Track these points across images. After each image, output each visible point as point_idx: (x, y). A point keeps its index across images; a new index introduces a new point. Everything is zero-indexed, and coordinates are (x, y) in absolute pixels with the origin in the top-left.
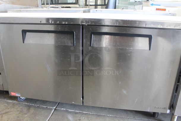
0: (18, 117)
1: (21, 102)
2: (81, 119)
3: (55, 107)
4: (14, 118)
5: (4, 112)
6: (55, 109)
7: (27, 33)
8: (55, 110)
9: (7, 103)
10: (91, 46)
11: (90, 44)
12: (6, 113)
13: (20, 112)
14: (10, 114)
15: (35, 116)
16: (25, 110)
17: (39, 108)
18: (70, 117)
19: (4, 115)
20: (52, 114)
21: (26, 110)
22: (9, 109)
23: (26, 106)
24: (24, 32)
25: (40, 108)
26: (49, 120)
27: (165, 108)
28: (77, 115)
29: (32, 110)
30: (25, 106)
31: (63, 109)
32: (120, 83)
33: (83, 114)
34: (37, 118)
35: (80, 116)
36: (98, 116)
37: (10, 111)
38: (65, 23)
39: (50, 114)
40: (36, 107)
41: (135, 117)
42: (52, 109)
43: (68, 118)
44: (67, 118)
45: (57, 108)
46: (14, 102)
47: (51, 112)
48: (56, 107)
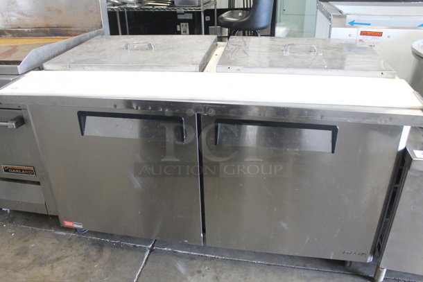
0: (82, 268)
1: (84, 235)
2: (202, 269)
3: (151, 246)
4: (75, 270)
5: (55, 256)
6: (152, 250)
7: (88, 117)
8: (150, 252)
9: (57, 237)
10: (216, 144)
11: (214, 141)
12: (58, 259)
13: (85, 256)
14: (67, 262)
15: (114, 265)
16: (93, 252)
17: (121, 247)
18: (181, 268)
19: (55, 264)
20: (146, 260)
21: (95, 254)
22: (62, 250)
23: (94, 243)
24: (82, 115)
25: (123, 248)
26: (140, 273)
27: (363, 254)
28: (195, 261)
29: (107, 253)
30: (92, 244)
31: (166, 249)
32: (275, 210)
33: (205, 260)
34: (118, 269)
35: (200, 263)
36: (235, 264)
37: (65, 255)
38: (163, 110)
39: (143, 259)
40: (114, 247)
41: (307, 265)
42: (144, 251)
43: (178, 268)
44: (175, 268)
45: (154, 248)
46: (69, 235)
47: (144, 257)
48: (153, 246)
